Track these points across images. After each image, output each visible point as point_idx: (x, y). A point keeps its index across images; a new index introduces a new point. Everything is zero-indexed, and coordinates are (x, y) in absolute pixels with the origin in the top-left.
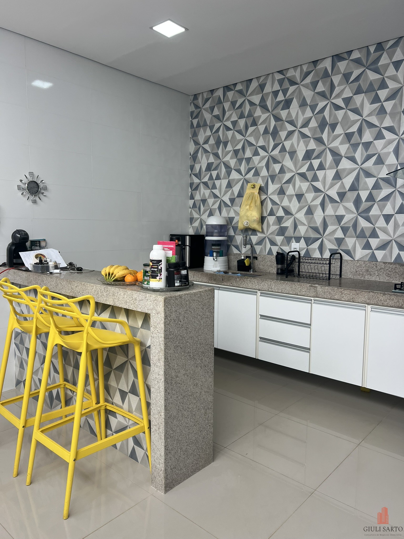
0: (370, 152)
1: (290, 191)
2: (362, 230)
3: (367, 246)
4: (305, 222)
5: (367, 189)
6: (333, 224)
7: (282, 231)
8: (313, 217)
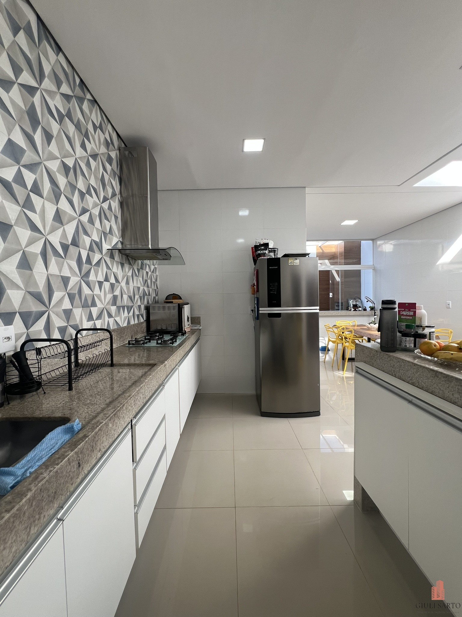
0: (85, 204)
2: (86, 299)
3: (90, 317)
4: (20, 283)
5: (85, 248)
6: (59, 290)
8: (32, 275)
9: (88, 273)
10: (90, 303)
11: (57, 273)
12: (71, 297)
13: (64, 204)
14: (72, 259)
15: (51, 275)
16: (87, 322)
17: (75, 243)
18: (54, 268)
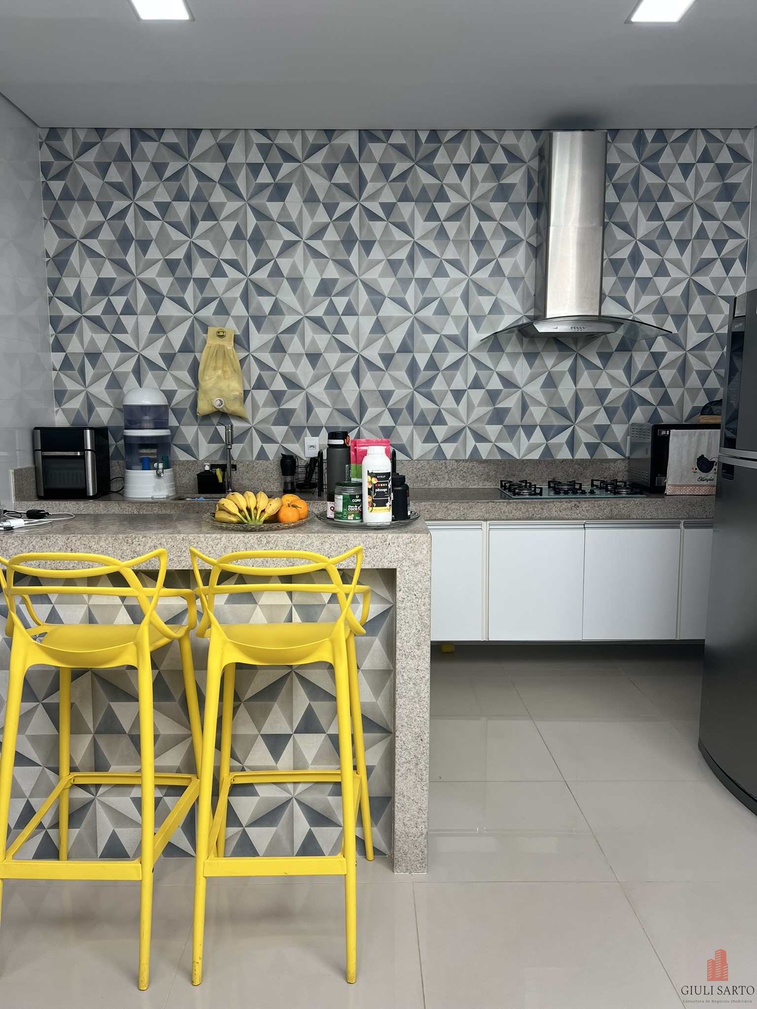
0: (428, 294)
1: (295, 346)
2: (422, 414)
3: (430, 437)
4: (327, 401)
5: (426, 351)
6: (375, 405)
7: (284, 417)
8: (341, 393)
9: (430, 381)
10: (430, 420)
11: (373, 387)
12: (395, 414)
13: (390, 309)
14: (398, 368)
15: (365, 391)
16: (423, 443)
17: (405, 348)
18: (369, 383)
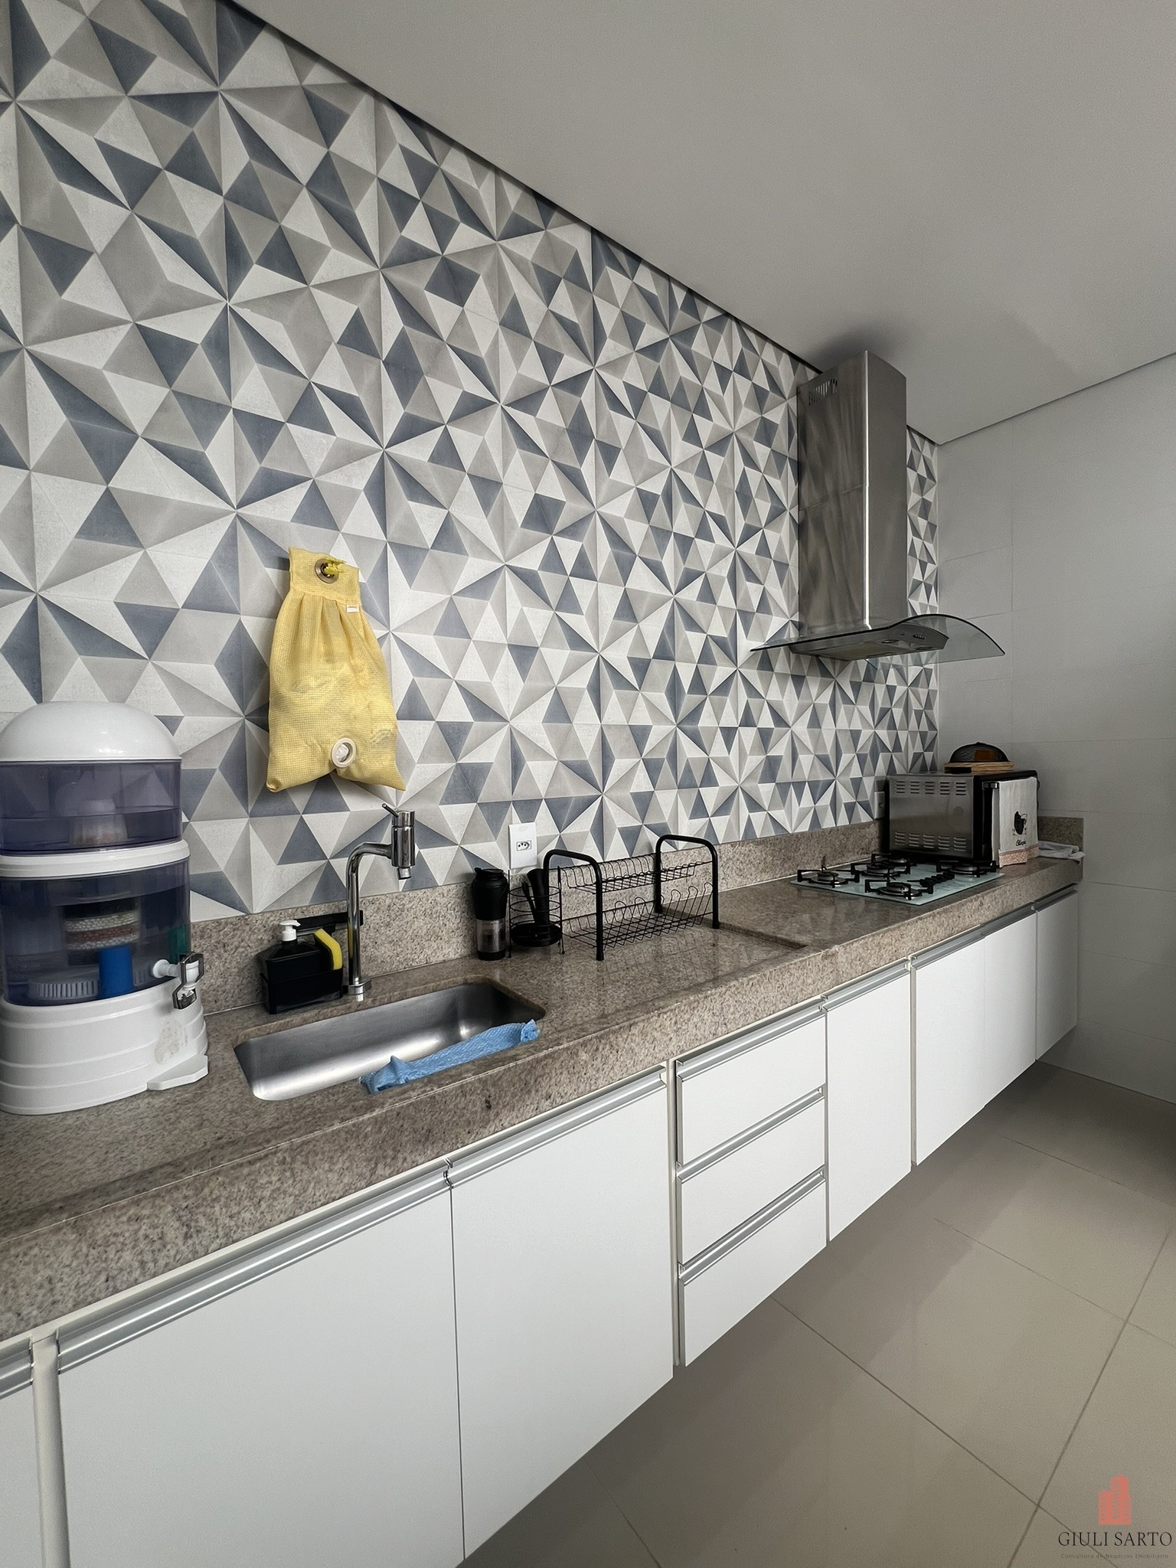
0: (691, 563)
1: (487, 626)
2: (688, 769)
3: (699, 808)
4: (548, 747)
5: (690, 661)
6: (624, 753)
7: (466, 783)
8: (570, 730)
9: (695, 713)
10: (698, 779)
11: (621, 720)
12: (653, 768)
13: (641, 579)
14: (655, 688)
15: (609, 726)
16: (690, 819)
17: (664, 652)
18: (615, 712)
